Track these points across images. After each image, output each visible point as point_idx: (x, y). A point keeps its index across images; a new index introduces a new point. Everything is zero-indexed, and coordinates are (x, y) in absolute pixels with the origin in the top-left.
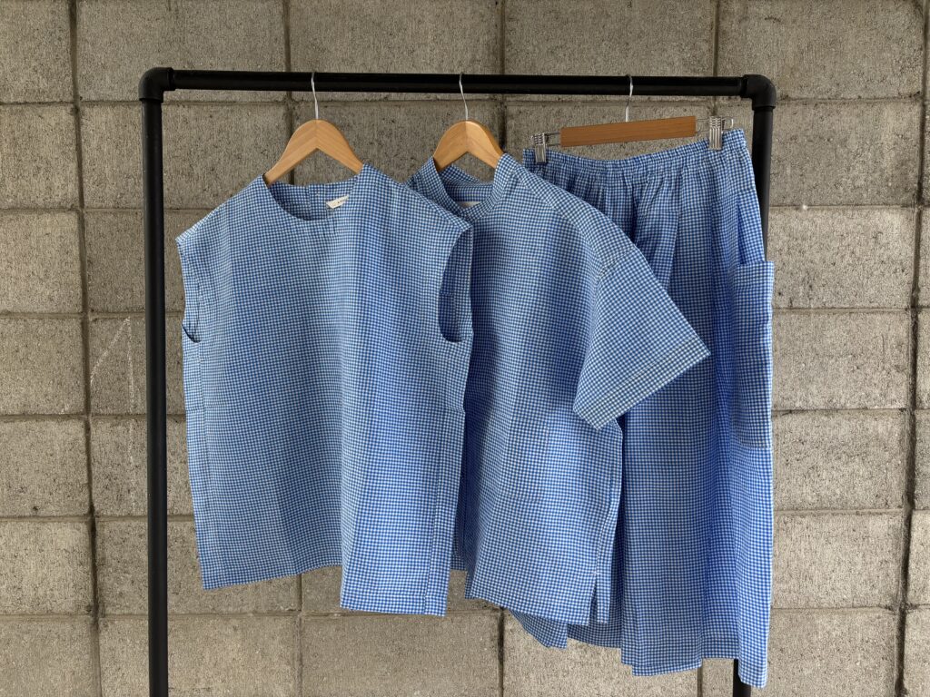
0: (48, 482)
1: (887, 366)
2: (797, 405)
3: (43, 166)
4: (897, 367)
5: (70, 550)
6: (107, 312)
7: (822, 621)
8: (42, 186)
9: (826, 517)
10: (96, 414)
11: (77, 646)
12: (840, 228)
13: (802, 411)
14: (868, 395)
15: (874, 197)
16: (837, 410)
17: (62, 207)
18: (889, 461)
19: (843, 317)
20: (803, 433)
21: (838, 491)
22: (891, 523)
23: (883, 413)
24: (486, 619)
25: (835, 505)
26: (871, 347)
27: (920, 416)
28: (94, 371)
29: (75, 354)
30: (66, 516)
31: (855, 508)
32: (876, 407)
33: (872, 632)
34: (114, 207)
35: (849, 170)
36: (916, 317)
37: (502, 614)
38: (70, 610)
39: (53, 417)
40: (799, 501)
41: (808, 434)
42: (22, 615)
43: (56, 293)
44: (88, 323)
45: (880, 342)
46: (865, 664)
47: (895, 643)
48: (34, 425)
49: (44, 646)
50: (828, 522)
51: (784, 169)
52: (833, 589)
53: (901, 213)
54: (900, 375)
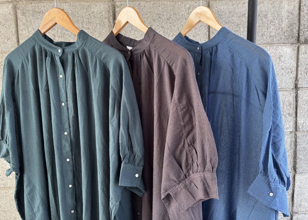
4: (289, 114)
15: (279, 40)
27: (298, 134)
36: (297, 92)
53: (291, 47)
54: (290, 117)
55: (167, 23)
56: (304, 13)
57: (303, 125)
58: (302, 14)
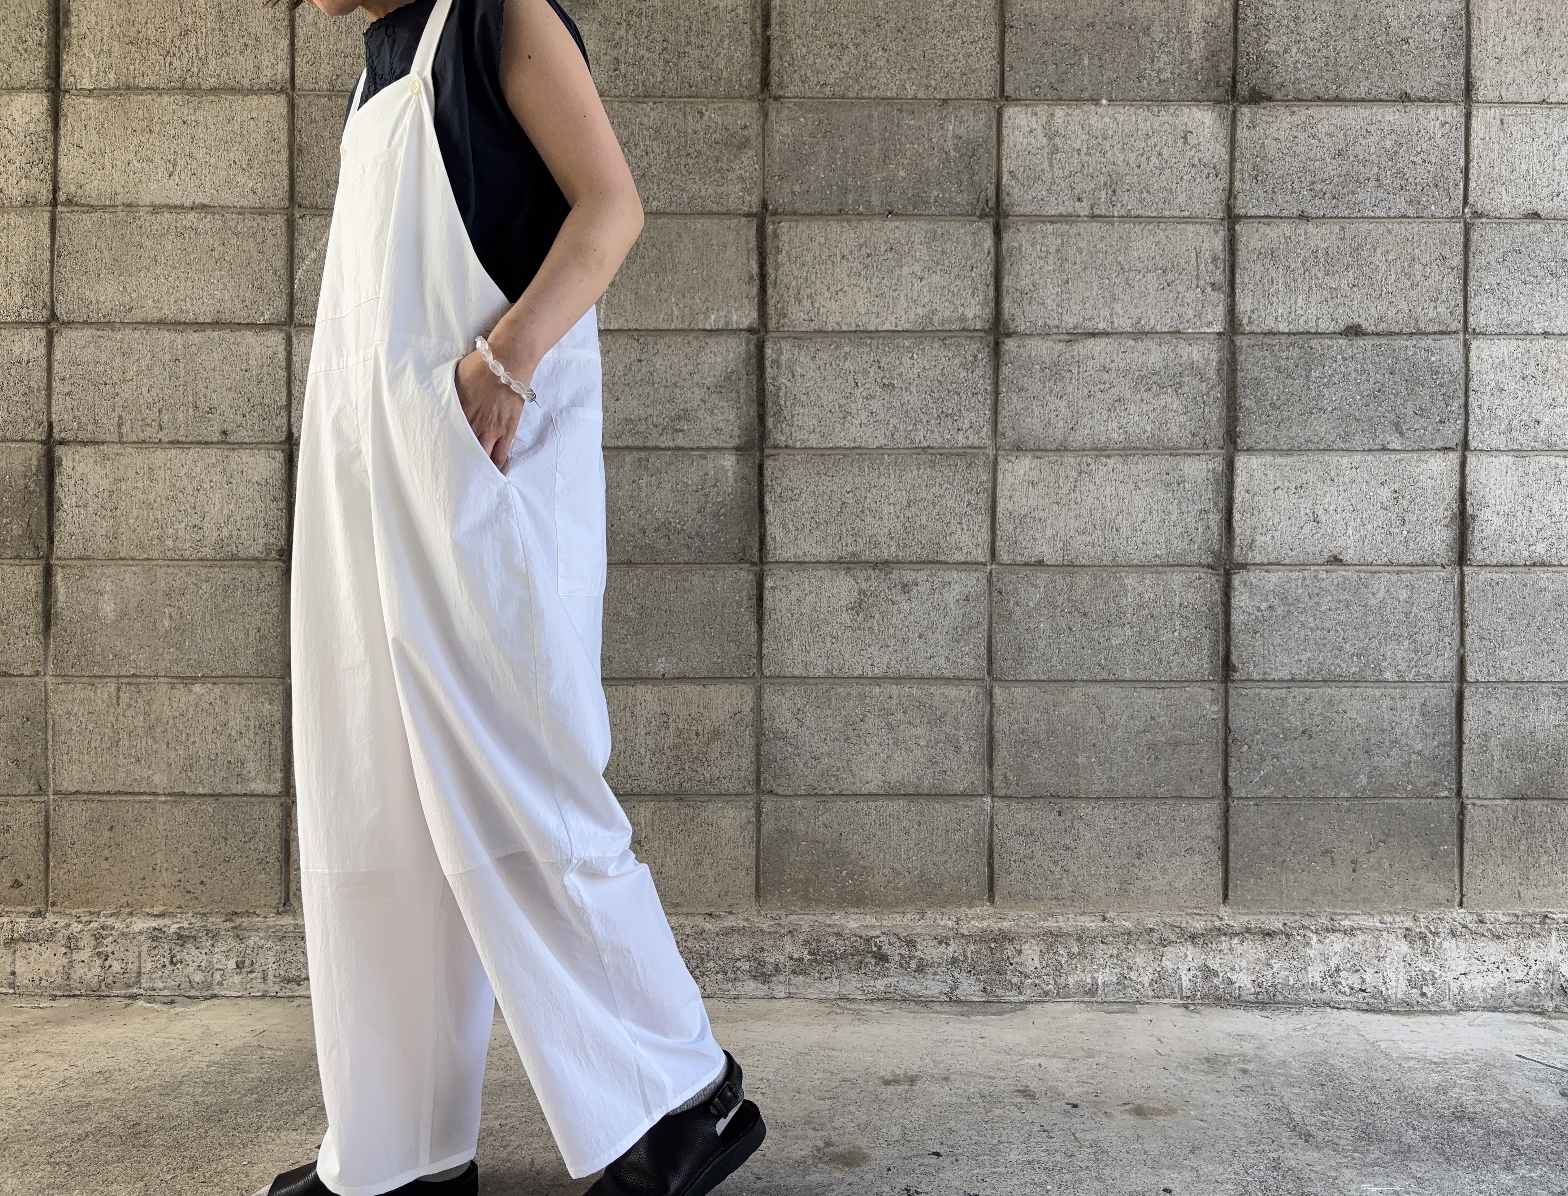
0: (240, 402)
1: (1201, 283)
2: (1102, 326)
3: (251, 42)
4: (1213, 285)
5: (263, 482)
6: (316, 208)
7: (1131, 581)
8: (250, 67)
9: (1136, 458)
10: (300, 325)
11: (265, 597)
12: (1145, 127)
13: (1106, 334)
14: (1180, 316)
15: (1181, 92)
16: (1147, 333)
17: (271, 89)
18: (1207, 394)
19: (1151, 227)
20: (1108, 360)
21: (1148, 428)
22: (1211, 466)
23: (1199, 336)
24: (743, 574)
25: (1145, 444)
26: (1182, 261)
27: (1242, 342)
28: (299, 274)
29: (279, 255)
30: (259, 443)
31: (1169, 449)
32: (1190, 330)
33: (1191, 595)
34: (329, 90)
35: (1153, 61)
36: (1233, 229)
37: (762, 570)
38: (258, 555)
39: (251, 326)
40: (1103, 439)
41: (1113, 361)
42: (200, 560)
43: (260, 184)
44: (293, 221)
45: (1193, 255)
46: (1184, 635)
47: (1218, 609)
48: (226, 334)
49: (225, 597)
50: (1137, 463)
51: (1081, 59)
52: (1144, 543)
53: (1213, 111)
54: (1216, 294)
55: (895, 39)
56: (1247, 24)
57: (1250, 317)
58: (1241, 26)
